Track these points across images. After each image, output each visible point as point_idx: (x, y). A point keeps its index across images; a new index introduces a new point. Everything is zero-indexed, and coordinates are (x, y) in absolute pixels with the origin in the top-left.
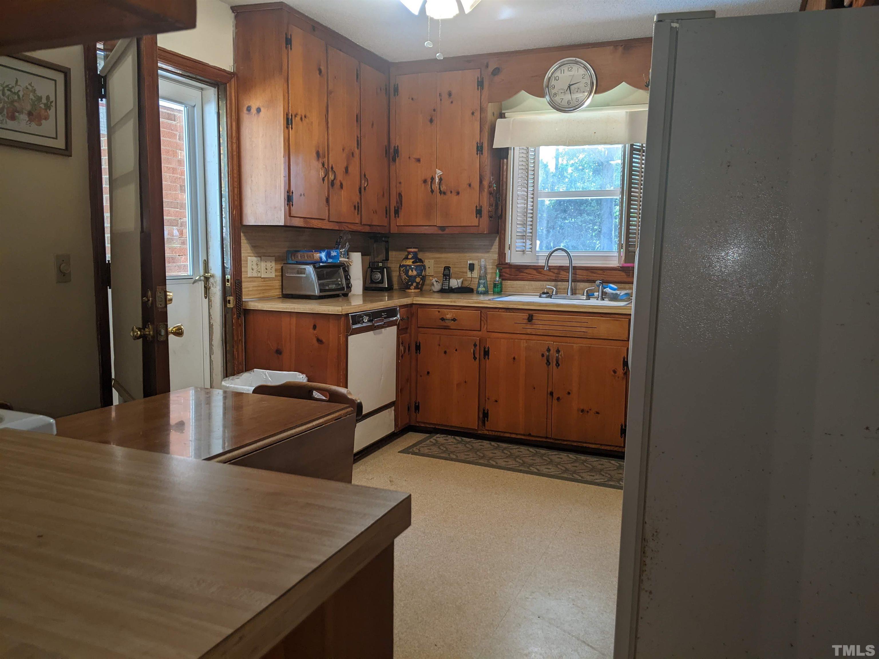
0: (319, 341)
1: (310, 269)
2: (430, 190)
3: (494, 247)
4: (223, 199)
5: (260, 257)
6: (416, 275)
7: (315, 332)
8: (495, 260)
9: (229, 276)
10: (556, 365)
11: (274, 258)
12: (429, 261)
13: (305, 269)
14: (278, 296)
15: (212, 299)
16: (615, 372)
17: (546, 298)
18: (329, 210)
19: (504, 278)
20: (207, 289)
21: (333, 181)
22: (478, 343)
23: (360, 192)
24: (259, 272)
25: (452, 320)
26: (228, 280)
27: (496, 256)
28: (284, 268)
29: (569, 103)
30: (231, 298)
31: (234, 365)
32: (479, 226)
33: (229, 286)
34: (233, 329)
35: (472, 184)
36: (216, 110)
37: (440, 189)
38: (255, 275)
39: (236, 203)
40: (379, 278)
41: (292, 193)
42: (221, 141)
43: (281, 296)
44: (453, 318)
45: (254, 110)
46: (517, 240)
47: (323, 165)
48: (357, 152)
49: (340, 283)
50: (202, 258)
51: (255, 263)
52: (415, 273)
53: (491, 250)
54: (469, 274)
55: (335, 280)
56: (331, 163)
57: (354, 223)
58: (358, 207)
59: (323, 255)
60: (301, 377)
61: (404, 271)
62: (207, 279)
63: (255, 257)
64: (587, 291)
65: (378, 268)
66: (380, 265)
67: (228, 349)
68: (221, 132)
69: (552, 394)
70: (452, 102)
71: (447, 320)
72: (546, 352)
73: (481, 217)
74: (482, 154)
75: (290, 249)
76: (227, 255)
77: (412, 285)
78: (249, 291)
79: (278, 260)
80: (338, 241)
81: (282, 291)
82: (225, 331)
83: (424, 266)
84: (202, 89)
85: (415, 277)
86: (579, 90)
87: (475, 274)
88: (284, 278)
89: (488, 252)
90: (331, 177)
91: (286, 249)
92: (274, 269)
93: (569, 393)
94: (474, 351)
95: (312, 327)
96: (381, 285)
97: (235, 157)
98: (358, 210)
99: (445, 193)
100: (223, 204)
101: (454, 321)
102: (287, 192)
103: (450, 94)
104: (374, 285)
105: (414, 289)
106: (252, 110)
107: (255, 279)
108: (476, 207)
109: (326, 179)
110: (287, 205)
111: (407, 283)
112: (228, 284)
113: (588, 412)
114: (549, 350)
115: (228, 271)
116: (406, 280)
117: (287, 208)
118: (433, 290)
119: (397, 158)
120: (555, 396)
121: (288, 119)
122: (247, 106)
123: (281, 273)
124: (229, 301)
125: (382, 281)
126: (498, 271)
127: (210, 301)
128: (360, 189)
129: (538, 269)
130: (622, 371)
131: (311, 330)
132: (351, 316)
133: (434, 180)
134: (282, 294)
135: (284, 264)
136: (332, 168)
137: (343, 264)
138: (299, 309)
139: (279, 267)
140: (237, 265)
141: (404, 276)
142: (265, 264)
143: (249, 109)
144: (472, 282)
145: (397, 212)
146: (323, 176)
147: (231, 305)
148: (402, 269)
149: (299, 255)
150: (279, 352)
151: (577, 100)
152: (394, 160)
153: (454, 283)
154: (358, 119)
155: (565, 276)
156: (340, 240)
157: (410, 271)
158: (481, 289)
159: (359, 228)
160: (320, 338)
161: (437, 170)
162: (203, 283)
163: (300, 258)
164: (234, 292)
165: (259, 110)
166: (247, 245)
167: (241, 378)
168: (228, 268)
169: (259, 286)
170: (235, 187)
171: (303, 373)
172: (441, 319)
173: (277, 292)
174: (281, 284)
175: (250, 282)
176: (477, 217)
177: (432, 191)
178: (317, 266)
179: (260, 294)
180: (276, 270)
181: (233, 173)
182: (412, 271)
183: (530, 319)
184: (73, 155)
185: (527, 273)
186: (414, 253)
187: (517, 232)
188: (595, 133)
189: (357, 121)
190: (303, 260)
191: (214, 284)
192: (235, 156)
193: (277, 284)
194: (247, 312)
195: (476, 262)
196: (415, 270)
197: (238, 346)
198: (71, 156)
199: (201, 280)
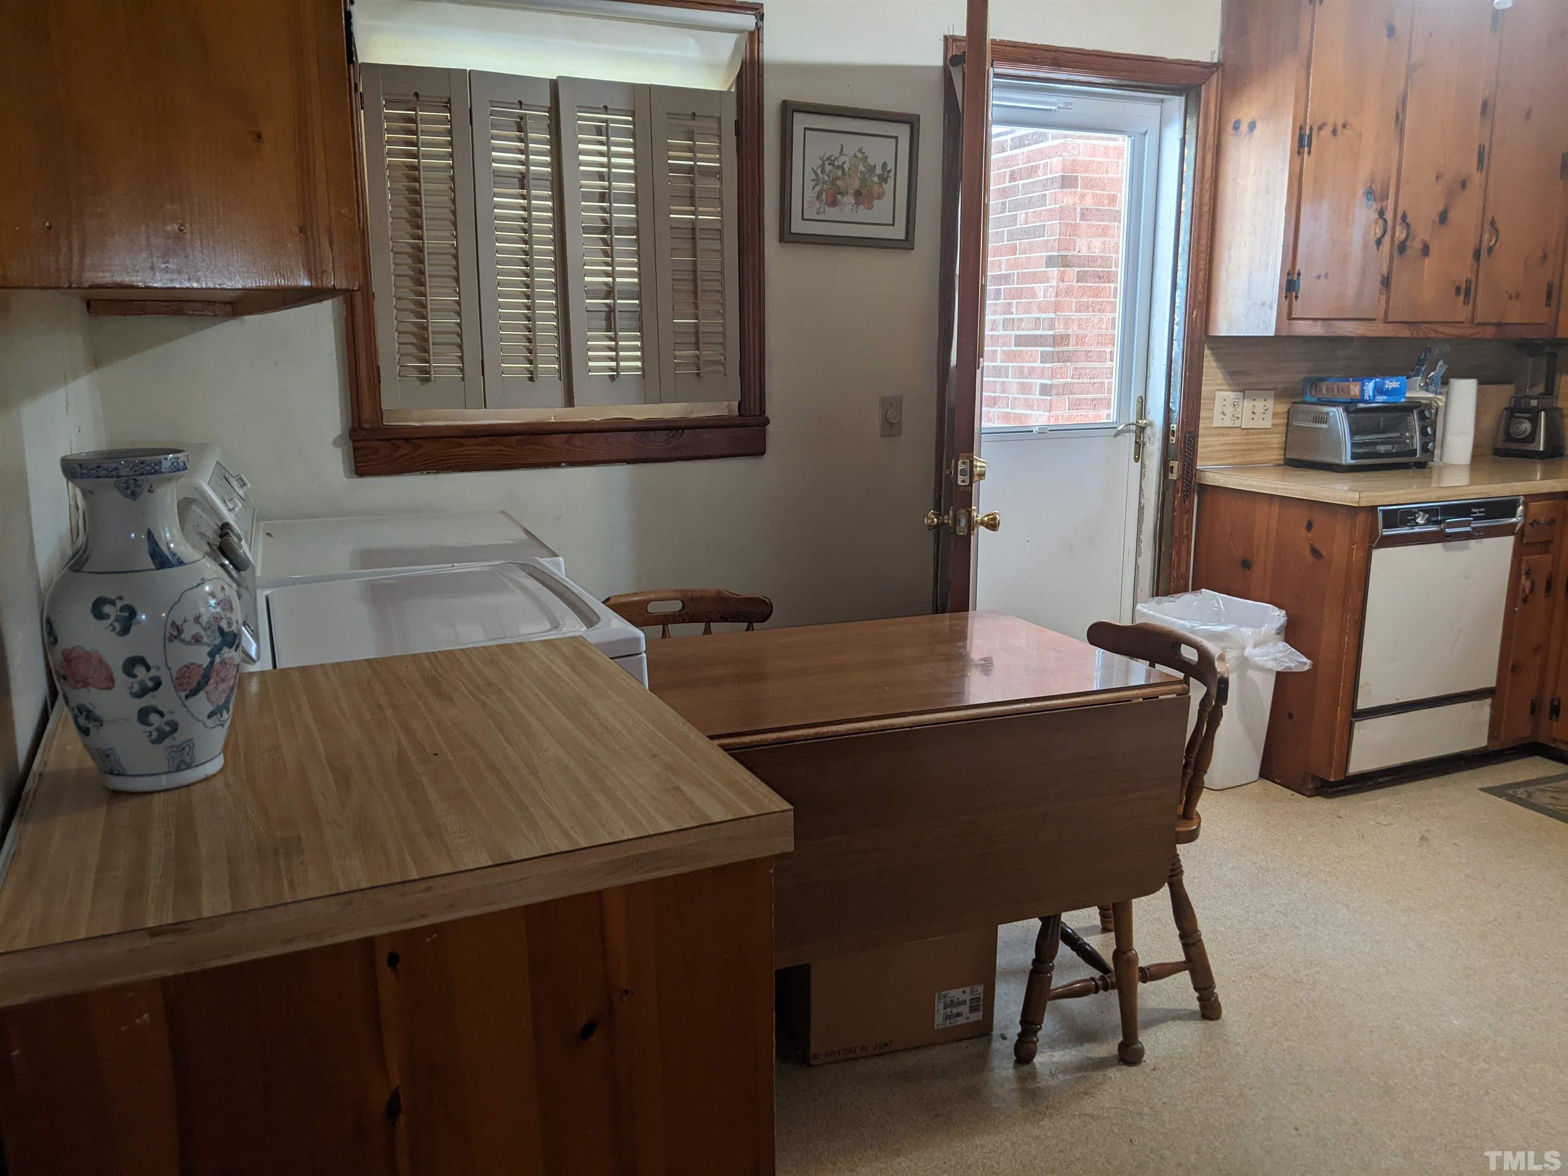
0: (1315, 553)
1: (1338, 415)
4: (1178, 293)
5: (1243, 391)
7: (1310, 535)
9: (1175, 426)
11: (1273, 392)
13: (1328, 413)
14: (1276, 462)
15: (1147, 463)
18: (1388, 301)
20: (1139, 446)
21: (1403, 242)
23: (1477, 258)
24: (1238, 418)
26: (1173, 431)
28: (1291, 410)
30: (1175, 464)
31: (1170, 579)
33: (1174, 442)
34: (1174, 517)
36: (1180, 136)
38: (1228, 423)
39: (1200, 297)
40: (1526, 429)
41: (1299, 274)
42: (1184, 190)
43: (1282, 462)
45: (1244, 128)
47: (1381, 213)
48: (1477, 177)
49: (1408, 441)
50: (1136, 392)
51: (1229, 403)
55: (1397, 435)
56: (1402, 208)
57: (1451, 322)
58: (1468, 289)
59: (1368, 388)
60: (1276, 614)
62: (1141, 430)
63: (1232, 391)
65: (1527, 409)
66: (1534, 403)
67: (1163, 549)
68: (1184, 174)
75: (1310, 375)
76: (1175, 389)
78: (1212, 451)
79: (1280, 395)
80: (1422, 357)
81: (1285, 454)
82: (1162, 519)
84: (1162, 101)
88: (1289, 428)
90: (1400, 235)
91: (1304, 376)
92: (1269, 415)
95: (1306, 525)
97: (1206, 218)
98: (1467, 295)
100: (1178, 300)
102: (1289, 274)
104: (1512, 446)
106: (1241, 128)
107: (1228, 430)
109: (1386, 240)
110: (1286, 297)
112: (1173, 439)
115: (1175, 416)
117: (1286, 303)
121: (1301, 137)
122: (1235, 120)
123: (1286, 421)
124: (1172, 467)
125: (1530, 438)
127: (1143, 466)
128: (1477, 252)
131: (1304, 532)
132: (1384, 511)
134: (1285, 459)
135: (1293, 403)
136: (1404, 218)
137: (1419, 404)
138: (1284, 491)
139: (1283, 408)
140: (1191, 407)
142: (1252, 403)
143: (1237, 126)
146: (1378, 236)
147: (1173, 476)
149: (1324, 386)
150: (1246, 564)
154: (1487, 109)
156: (1425, 356)
159: (1467, 331)
160: (1317, 548)
162: (1134, 435)
163: (1324, 392)
164: (1180, 454)
165: (1252, 126)
166: (1218, 371)
167: (1178, 601)
168: (1175, 412)
169: (1235, 444)
170: (1201, 270)
171: (1280, 607)
173: (1276, 455)
174: (1284, 439)
175: (1219, 435)
178: (1351, 409)
179: (1235, 457)
180: (1275, 415)
181: (1198, 243)
184: (915, 249)
189: (1483, 113)
190: (1330, 396)
191: (1152, 439)
192: (1206, 214)
193: (1277, 439)
194: (1204, 489)
197: (1180, 546)
198: (913, 249)
199: (1130, 431)
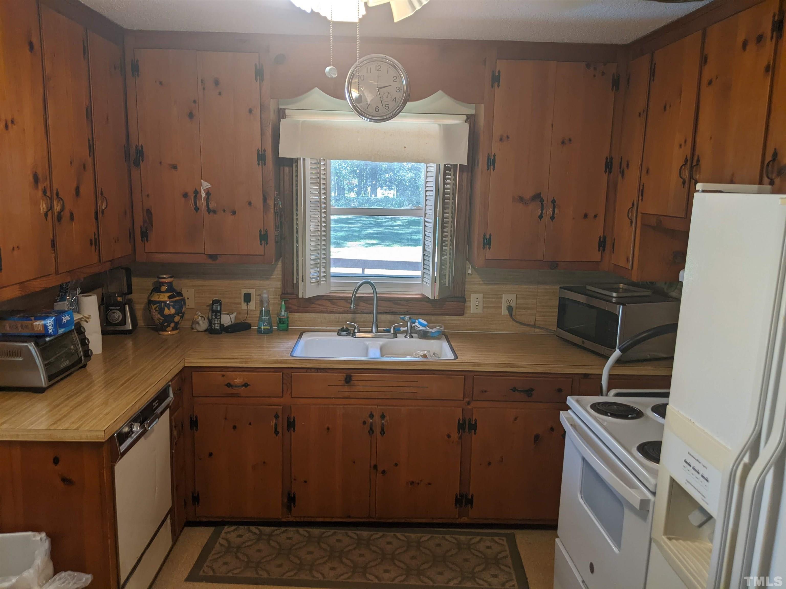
1: (31, 349)
2: (193, 206)
3: (275, 273)
6: (175, 314)
7: (57, 468)
8: (278, 288)
10: (381, 433)
12: (188, 289)
13: (20, 348)
16: (449, 436)
17: (346, 336)
18: (56, 258)
19: (291, 310)
21: (59, 213)
22: (280, 414)
23: (97, 218)
25: (243, 386)
27: (279, 284)
29: (377, 110)
32: (264, 255)
35: (252, 202)
37: (208, 205)
40: (119, 316)
44: (244, 384)
46: (311, 270)
47: (44, 192)
48: (90, 161)
49: (74, 352)
52: (173, 311)
53: (272, 277)
54: (244, 306)
56: (55, 186)
57: (90, 265)
58: (95, 239)
59: (49, 322)
61: (157, 309)
64: (394, 328)
65: (117, 304)
66: (119, 299)
69: (375, 467)
70: (220, 94)
71: (236, 386)
72: (369, 419)
73: (267, 244)
74: (265, 164)
77: (169, 326)
83: (184, 300)
85: (173, 316)
86: (389, 95)
87: (252, 305)
89: (267, 279)
90: (57, 208)
93: (396, 465)
94: (276, 425)
95: (52, 461)
96: (122, 328)
98: (95, 245)
99: (215, 212)
101: (246, 387)
103: (217, 83)
104: (112, 328)
105: (170, 331)
108: (260, 231)
109: (49, 213)
111: (162, 324)
113: (418, 484)
114: (371, 416)
116: (161, 321)
118: (196, 329)
119: (141, 162)
120: (380, 469)
125: (124, 322)
126: (283, 303)
128: (96, 213)
129: (331, 299)
130: (457, 434)
133: (198, 196)
136: (57, 194)
137: (76, 326)
141: (157, 316)
144: (248, 315)
145: (145, 235)
146: (45, 210)
148: (154, 307)
151: (387, 108)
152: (137, 164)
153: (227, 320)
154: (89, 113)
155: (365, 308)
157: (166, 309)
158: (264, 327)
159: (97, 269)
161: (202, 181)
172: (227, 385)
176: (261, 244)
177: (197, 209)
182: (169, 309)
183: (348, 380)
185: (319, 305)
186: (169, 284)
187: (312, 260)
188: (405, 147)
189: (87, 117)
195: (252, 292)
196: (173, 308)
